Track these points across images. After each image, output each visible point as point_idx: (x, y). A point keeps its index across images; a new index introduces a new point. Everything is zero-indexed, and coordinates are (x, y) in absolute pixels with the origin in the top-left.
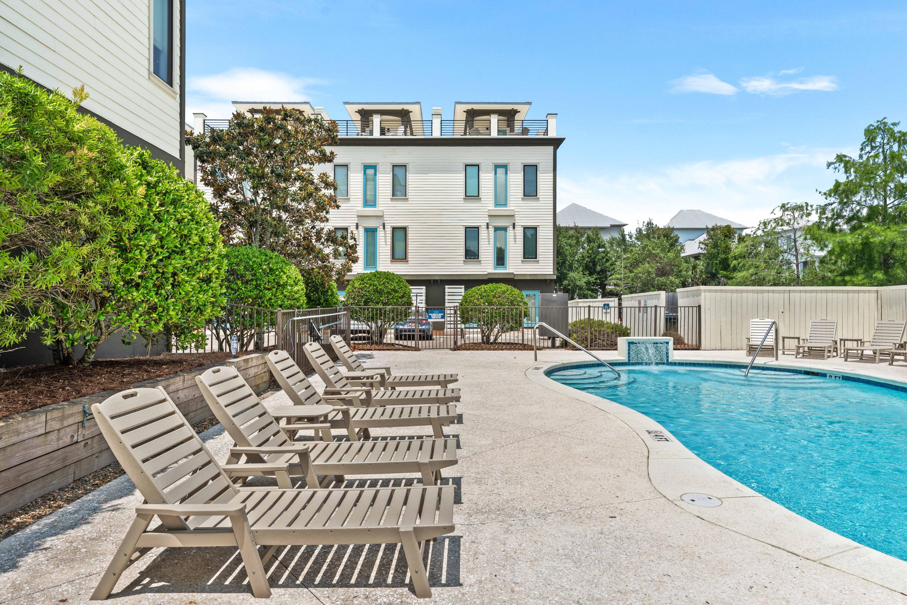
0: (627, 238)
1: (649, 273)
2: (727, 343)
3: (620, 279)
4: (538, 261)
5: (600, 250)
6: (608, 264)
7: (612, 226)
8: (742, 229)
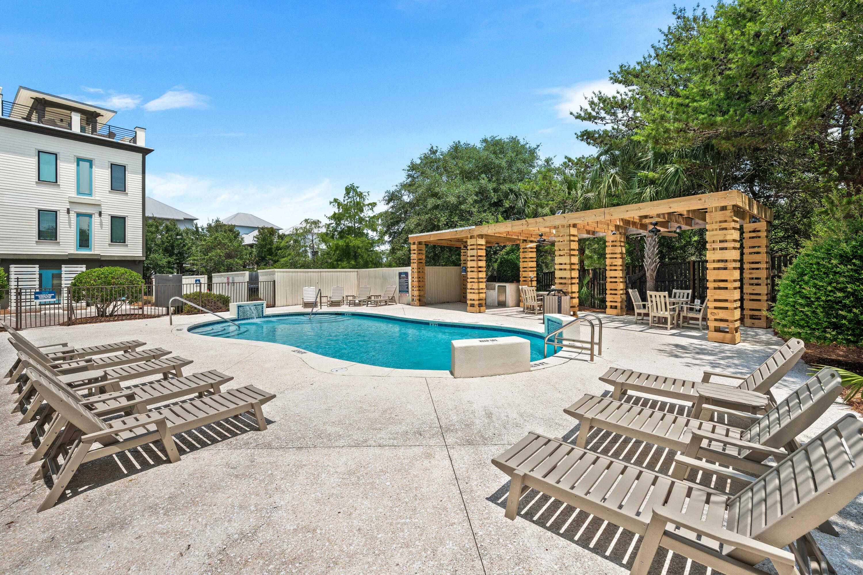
0: (200, 230)
1: (220, 256)
2: (290, 302)
3: (197, 260)
4: (127, 245)
5: (178, 237)
6: (185, 248)
7: (185, 219)
8: (278, 230)
